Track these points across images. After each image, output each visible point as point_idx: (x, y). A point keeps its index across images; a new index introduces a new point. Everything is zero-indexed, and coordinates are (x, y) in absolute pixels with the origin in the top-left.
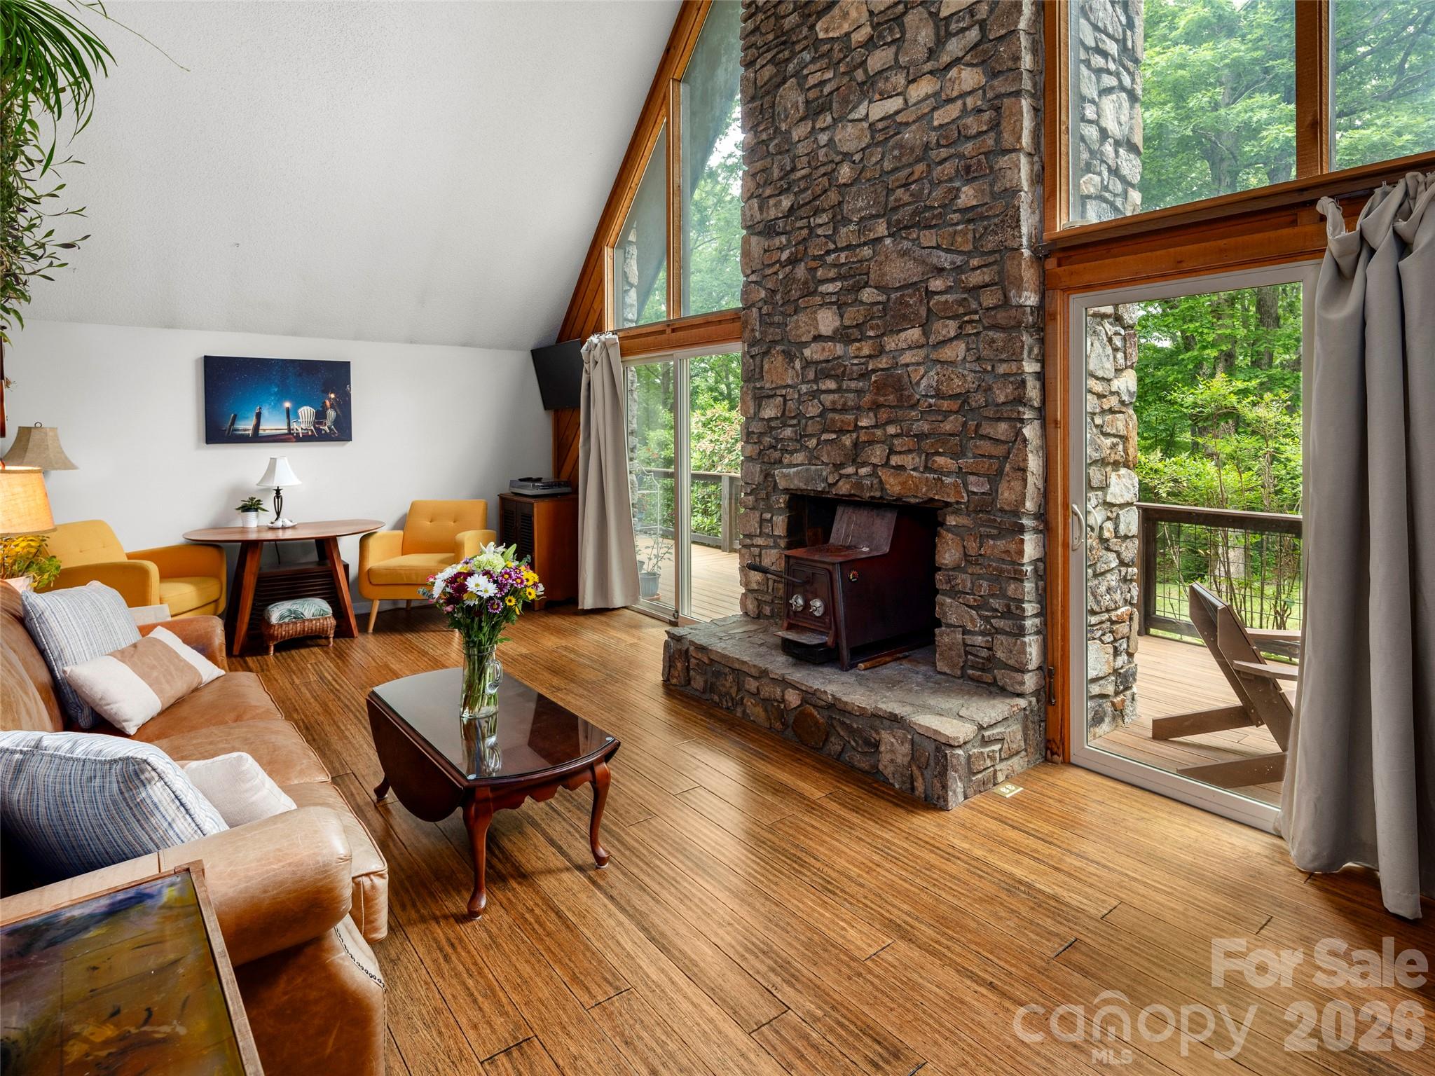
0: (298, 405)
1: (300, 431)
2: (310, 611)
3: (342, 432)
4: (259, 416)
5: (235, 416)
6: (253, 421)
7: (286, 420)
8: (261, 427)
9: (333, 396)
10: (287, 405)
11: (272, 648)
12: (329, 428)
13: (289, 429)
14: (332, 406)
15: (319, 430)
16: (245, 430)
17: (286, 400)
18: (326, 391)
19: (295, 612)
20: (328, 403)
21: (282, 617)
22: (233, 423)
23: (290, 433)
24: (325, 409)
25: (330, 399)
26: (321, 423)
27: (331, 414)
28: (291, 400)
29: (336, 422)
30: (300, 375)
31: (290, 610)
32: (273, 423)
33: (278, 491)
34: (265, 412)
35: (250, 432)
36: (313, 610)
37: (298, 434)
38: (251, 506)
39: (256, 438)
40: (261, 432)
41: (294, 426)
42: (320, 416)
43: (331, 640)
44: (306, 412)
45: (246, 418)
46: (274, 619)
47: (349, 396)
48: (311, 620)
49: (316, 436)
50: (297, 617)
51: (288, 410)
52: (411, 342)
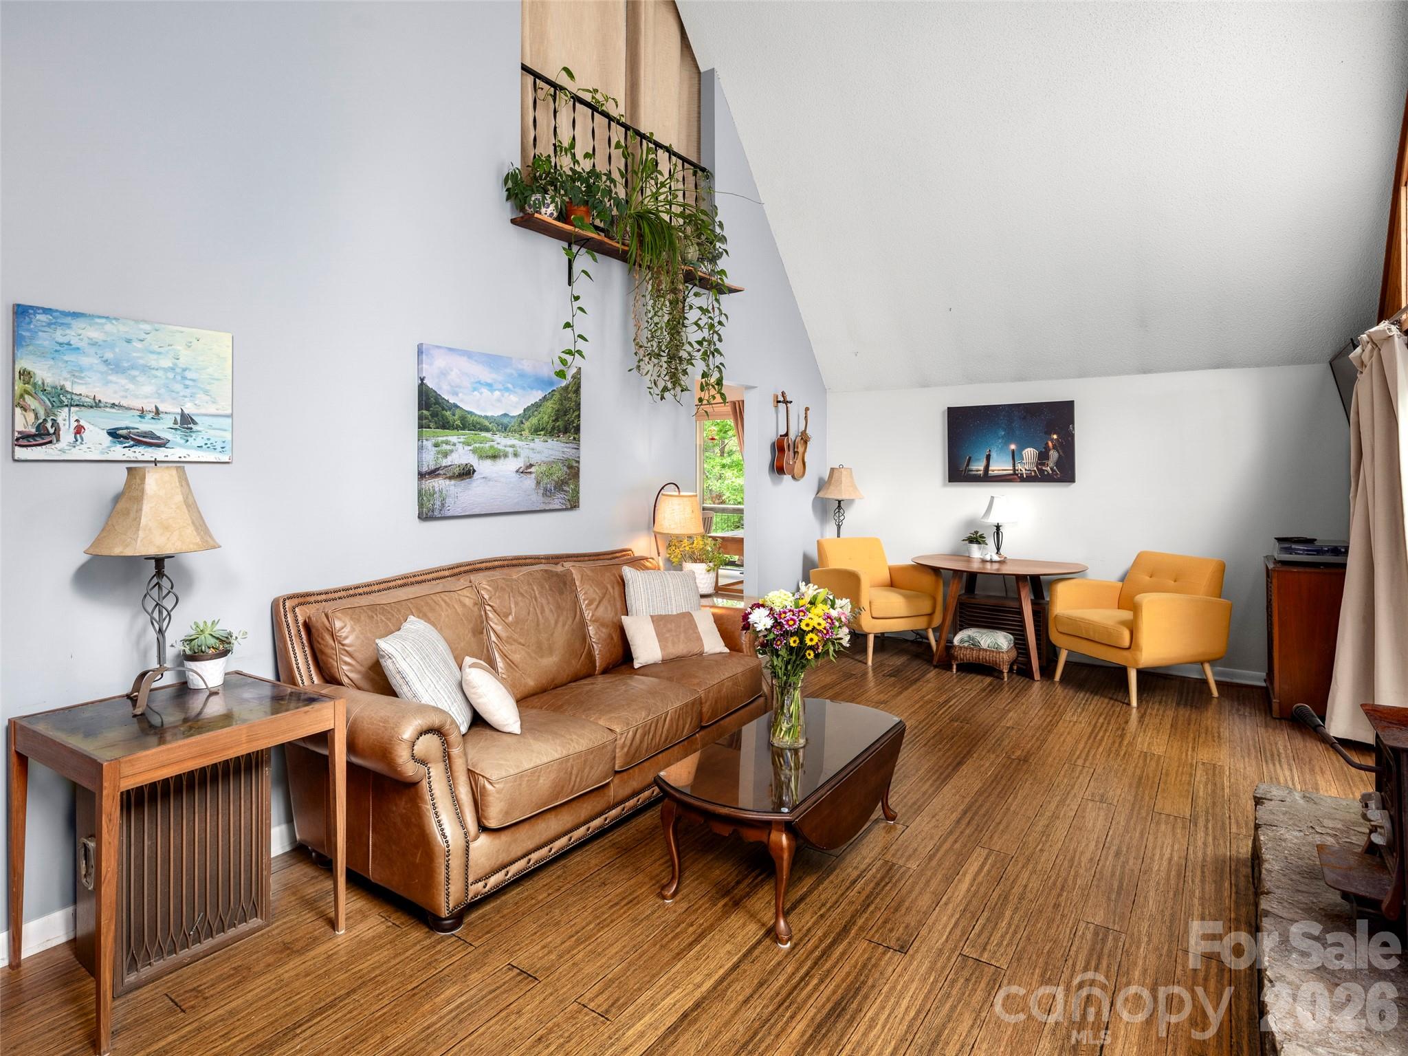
0: (1022, 447)
1: (1024, 471)
2: (986, 641)
3: (1065, 473)
4: (988, 457)
5: (970, 458)
6: (984, 463)
7: (1011, 461)
8: (990, 468)
9: (1055, 437)
10: (1013, 447)
11: (955, 667)
12: (1052, 469)
13: (1014, 470)
14: (1054, 447)
15: (1041, 471)
16: (977, 471)
17: (1011, 444)
18: (1049, 433)
19: (973, 639)
20: (1050, 444)
21: (962, 641)
22: (968, 465)
23: (1015, 474)
24: (1047, 449)
25: (1052, 440)
26: (1043, 464)
27: (1054, 455)
28: (1016, 444)
29: (1058, 464)
30: (1025, 418)
31: (969, 636)
32: (1000, 465)
33: (998, 527)
34: (994, 455)
35: (981, 472)
36: (989, 641)
37: (1022, 474)
38: (976, 539)
39: (985, 478)
40: (990, 472)
41: (1019, 467)
42: (1043, 457)
43: (1005, 675)
44: (1030, 453)
45: (978, 460)
46: (956, 641)
47: (1073, 436)
48: (986, 650)
49: (1038, 477)
50: (975, 645)
51: (1013, 452)
52: (1145, 373)
